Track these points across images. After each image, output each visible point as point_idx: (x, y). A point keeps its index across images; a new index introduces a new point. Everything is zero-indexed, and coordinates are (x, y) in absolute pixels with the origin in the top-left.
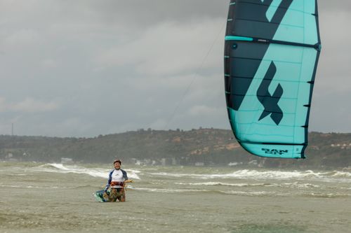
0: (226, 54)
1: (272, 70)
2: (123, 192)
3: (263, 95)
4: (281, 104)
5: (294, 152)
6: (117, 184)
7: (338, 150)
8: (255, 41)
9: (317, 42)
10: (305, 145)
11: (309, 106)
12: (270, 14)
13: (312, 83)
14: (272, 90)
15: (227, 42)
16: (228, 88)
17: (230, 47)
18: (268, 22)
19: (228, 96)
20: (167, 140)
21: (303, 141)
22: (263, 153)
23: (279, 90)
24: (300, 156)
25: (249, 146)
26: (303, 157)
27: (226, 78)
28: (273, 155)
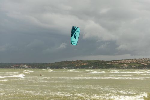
1: (76, 33)
3: (74, 36)
4: (76, 37)
20: (70, 63)
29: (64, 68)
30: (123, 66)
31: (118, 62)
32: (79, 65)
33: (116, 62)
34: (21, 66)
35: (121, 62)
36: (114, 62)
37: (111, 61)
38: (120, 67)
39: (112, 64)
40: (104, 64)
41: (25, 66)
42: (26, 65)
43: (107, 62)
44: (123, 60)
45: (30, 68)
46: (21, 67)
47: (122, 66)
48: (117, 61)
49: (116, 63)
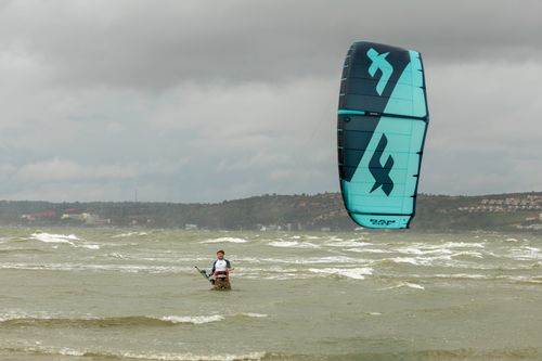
0: (339, 127)
1: (383, 142)
2: (227, 281)
3: (374, 167)
4: (392, 175)
5: (401, 222)
6: (220, 273)
7: (465, 213)
8: (367, 114)
9: (425, 114)
10: (412, 215)
11: (418, 176)
12: (380, 88)
13: (421, 153)
14: (383, 161)
15: (340, 116)
16: (341, 159)
17: (343, 120)
18: (378, 95)
19: (341, 168)
20: (292, 205)
21: (410, 212)
22: (370, 225)
23: (390, 161)
24: (405, 226)
25: (357, 216)
26: (408, 227)
27: (340, 150)
28: (380, 226)
29: (264, 229)
30: (533, 222)
31: (508, 201)
32: (332, 214)
33: (500, 202)
34: (65, 216)
35: (524, 202)
36: (492, 202)
37: (478, 199)
38: (519, 227)
39: (480, 213)
40: (444, 211)
41: (85, 215)
42: (91, 212)
43: (462, 200)
44: (533, 194)
45: (106, 224)
46: (66, 219)
47: (529, 223)
48: (504, 197)
49: (503, 205)
